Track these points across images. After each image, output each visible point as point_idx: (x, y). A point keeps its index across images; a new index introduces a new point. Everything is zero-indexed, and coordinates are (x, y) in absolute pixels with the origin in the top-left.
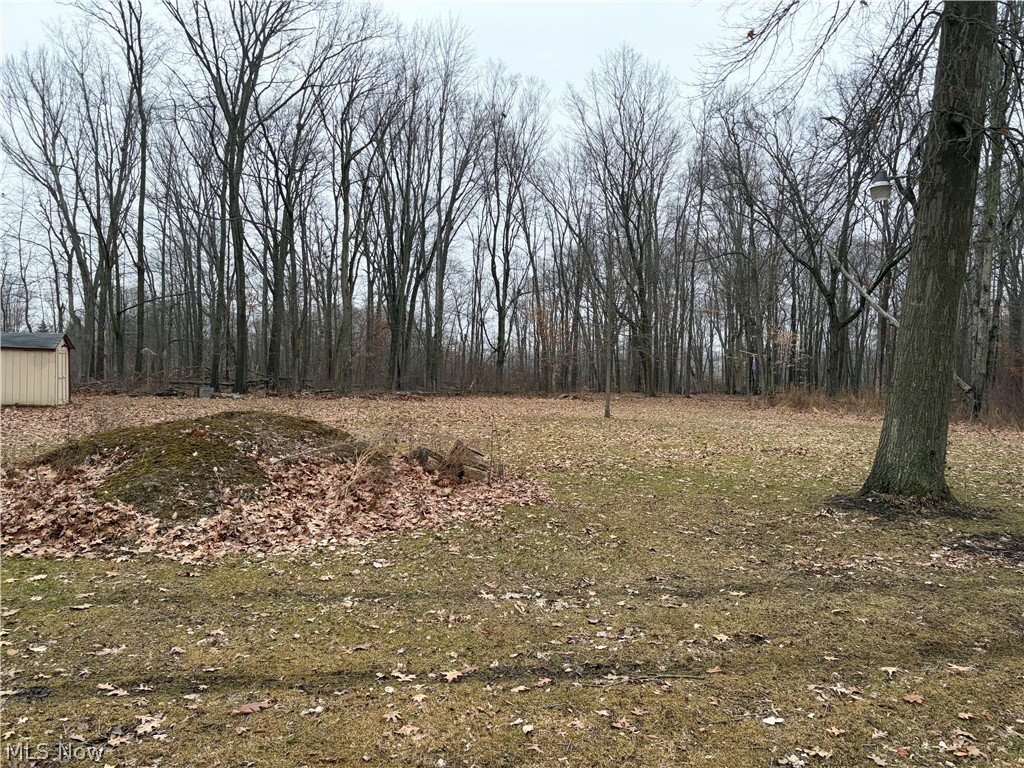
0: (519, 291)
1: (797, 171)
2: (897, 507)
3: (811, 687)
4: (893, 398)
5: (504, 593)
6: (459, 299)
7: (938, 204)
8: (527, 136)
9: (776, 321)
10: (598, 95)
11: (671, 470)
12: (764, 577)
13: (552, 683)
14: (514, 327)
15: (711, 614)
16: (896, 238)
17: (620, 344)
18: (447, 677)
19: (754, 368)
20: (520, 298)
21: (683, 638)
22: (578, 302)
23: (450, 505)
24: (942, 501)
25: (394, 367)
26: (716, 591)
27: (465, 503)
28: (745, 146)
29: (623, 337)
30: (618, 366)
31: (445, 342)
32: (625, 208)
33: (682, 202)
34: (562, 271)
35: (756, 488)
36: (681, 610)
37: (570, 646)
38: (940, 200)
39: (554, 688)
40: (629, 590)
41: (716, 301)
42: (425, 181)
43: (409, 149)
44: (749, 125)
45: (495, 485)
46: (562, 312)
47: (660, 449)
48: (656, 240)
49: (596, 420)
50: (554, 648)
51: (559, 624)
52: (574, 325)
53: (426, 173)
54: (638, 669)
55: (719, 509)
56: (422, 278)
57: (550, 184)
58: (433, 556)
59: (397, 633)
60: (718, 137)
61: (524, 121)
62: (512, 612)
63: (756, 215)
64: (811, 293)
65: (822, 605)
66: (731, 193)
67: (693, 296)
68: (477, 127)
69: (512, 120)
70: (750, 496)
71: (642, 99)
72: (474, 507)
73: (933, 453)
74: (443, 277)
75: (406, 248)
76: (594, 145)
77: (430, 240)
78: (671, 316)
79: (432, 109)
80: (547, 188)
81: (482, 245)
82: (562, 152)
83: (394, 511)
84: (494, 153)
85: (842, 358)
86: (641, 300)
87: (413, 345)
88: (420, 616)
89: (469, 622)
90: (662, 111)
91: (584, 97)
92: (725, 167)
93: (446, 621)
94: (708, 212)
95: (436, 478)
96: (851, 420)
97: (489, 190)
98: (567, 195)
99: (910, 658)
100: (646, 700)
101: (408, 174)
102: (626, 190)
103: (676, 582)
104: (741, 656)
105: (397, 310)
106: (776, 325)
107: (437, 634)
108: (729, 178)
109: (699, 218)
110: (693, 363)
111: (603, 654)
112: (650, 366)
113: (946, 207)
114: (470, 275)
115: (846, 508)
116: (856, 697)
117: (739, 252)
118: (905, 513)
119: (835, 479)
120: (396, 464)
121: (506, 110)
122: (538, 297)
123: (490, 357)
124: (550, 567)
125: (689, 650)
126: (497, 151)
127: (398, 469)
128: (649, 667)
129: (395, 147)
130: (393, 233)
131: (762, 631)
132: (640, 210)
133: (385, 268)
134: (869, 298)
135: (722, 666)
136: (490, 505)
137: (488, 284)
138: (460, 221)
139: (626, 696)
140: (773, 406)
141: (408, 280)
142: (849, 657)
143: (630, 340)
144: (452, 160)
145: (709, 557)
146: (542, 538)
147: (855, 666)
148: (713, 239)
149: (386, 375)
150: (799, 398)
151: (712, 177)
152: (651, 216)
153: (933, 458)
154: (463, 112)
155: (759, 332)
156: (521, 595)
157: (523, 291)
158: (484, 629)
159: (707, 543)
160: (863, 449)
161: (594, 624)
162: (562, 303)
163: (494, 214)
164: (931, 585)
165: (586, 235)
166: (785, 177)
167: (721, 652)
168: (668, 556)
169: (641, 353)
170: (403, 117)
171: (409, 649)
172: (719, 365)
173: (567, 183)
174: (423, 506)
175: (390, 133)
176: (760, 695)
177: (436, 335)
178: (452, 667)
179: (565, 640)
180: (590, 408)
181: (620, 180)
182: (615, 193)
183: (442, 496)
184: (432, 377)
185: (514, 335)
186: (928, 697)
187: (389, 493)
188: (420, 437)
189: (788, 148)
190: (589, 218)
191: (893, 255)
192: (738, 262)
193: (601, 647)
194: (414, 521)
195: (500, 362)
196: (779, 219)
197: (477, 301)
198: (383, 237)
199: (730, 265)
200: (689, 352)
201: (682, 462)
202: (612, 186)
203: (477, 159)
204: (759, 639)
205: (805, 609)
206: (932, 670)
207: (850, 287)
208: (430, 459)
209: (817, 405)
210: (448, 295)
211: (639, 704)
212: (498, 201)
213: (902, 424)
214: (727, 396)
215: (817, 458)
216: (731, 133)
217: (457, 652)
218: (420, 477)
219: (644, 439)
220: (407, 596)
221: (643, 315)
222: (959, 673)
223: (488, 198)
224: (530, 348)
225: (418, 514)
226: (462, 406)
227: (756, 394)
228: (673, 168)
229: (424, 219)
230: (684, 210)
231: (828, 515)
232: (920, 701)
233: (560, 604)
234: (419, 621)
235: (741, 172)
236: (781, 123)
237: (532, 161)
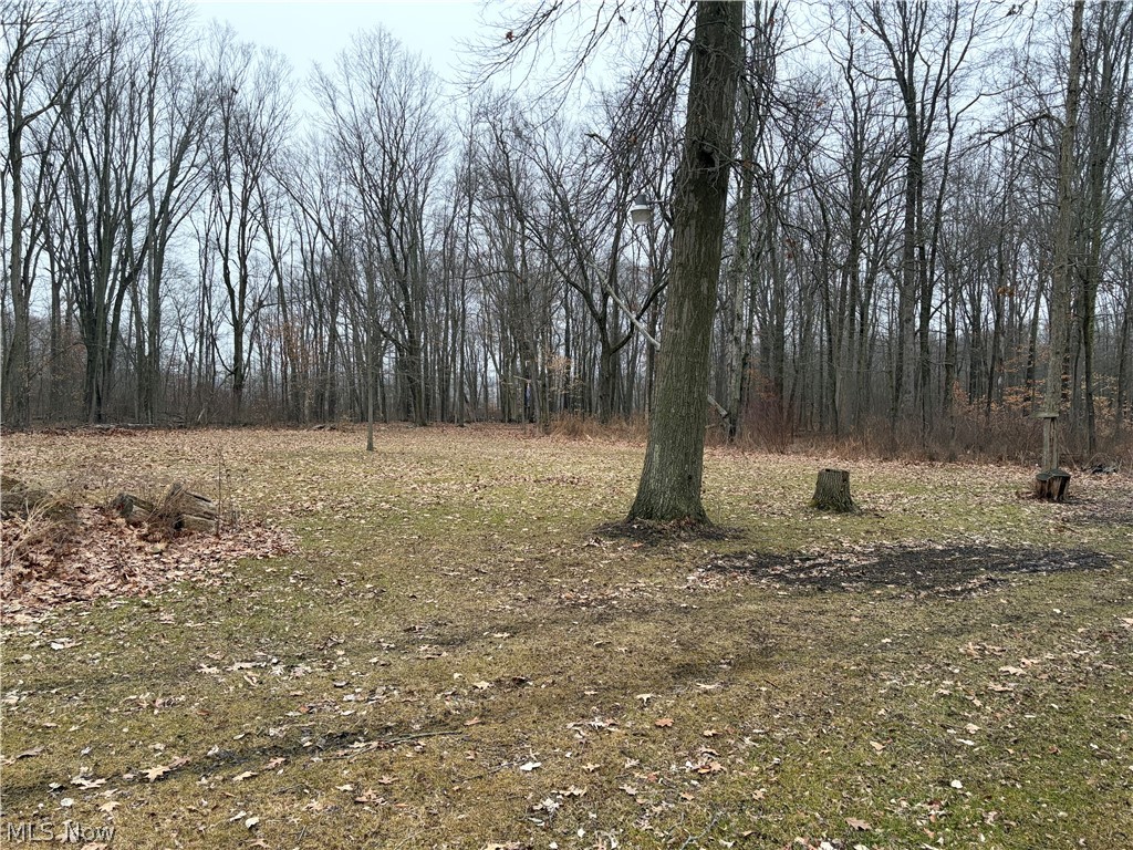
0: (261, 302)
1: (567, 187)
2: (660, 532)
3: (570, 725)
4: (654, 425)
5: (232, 664)
6: (183, 310)
7: (691, 231)
8: (265, 119)
9: (551, 346)
10: (351, 81)
11: (440, 507)
12: (529, 615)
13: (286, 763)
14: (255, 345)
15: (473, 661)
16: (662, 264)
17: (386, 367)
18: (148, 776)
19: (528, 395)
20: (262, 310)
21: (441, 691)
22: (334, 319)
23: (164, 563)
24: (699, 525)
25: (91, 393)
26: (479, 634)
27: (184, 560)
28: (514, 157)
29: (388, 361)
30: (383, 393)
31: (164, 363)
32: (386, 214)
33: (450, 211)
34: (313, 281)
35: (527, 520)
36: (440, 660)
37: (312, 716)
38: (693, 228)
39: (288, 768)
40: (384, 645)
41: (489, 323)
42: (131, 161)
43: (108, 119)
44: (519, 134)
45: (225, 536)
46: (315, 330)
47: (429, 485)
48: (423, 251)
49: (356, 454)
50: (291, 721)
51: (299, 693)
52: (331, 345)
53: (132, 151)
54: (388, 732)
55: (489, 546)
56: (129, 281)
57: (296, 179)
58: (137, 628)
59: (82, 729)
60: (486, 143)
61: (261, 100)
62: (241, 685)
63: (527, 231)
64: (584, 318)
65: (585, 639)
66: (502, 206)
67: (464, 317)
68: (200, 101)
69: (246, 97)
70: (521, 529)
71: (402, 92)
72: (197, 563)
73: (690, 478)
74: (159, 283)
75: (105, 245)
76: (348, 139)
77: (139, 236)
78: (441, 338)
79: (138, 73)
80: (293, 183)
81: (211, 245)
82: (309, 143)
83: (83, 576)
84: (223, 135)
85: (614, 384)
86: (408, 320)
87: (118, 366)
88: (115, 704)
89: (182, 703)
90: (425, 108)
91: (335, 82)
92: (495, 178)
93: (151, 707)
94: (478, 225)
95: (145, 531)
96: (622, 446)
97: (218, 179)
98: (317, 194)
99: (664, 682)
100: (396, 765)
101: (107, 152)
102: (386, 193)
103: (437, 630)
104: (501, 703)
105: (95, 321)
106: (552, 350)
107: (137, 724)
108: (499, 189)
109: (468, 231)
110: (466, 389)
111: (350, 720)
112: (420, 391)
113: (699, 236)
114: (196, 282)
115: (613, 536)
116: (612, 729)
117: (510, 270)
118: (665, 538)
119: (605, 508)
120: (87, 516)
121: (237, 85)
122: (284, 311)
123: (225, 381)
124: (291, 628)
125: (447, 703)
126: (227, 133)
127: (90, 523)
128: (402, 728)
129: (88, 115)
130: (86, 223)
131: (524, 673)
132: (403, 216)
133: (76, 267)
134: (637, 323)
135: (481, 716)
136: (218, 560)
137: (220, 293)
138: (180, 214)
139: (373, 765)
140: (548, 434)
141: (110, 283)
142: (607, 690)
143: (397, 362)
144: (167, 139)
145: (474, 598)
146: (283, 595)
147: (612, 698)
148: (483, 254)
149: (80, 403)
150: (574, 426)
151: (481, 187)
152: (415, 224)
153: (690, 482)
154: (179, 79)
155: (533, 357)
156: (254, 664)
157: (265, 303)
158: (202, 711)
159: (473, 584)
160: (632, 476)
161: (341, 687)
162: (315, 317)
163: (226, 209)
164: (686, 608)
165: (342, 241)
166: (556, 193)
167: (481, 701)
168: (431, 602)
169: (409, 378)
170: (99, 78)
171: (98, 748)
172: (494, 391)
173: (317, 179)
174: (126, 568)
175: (79, 96)
176: (519, 742)
177: (150, 353)
178: (156, 763)
179: (305, 710)
180: (351, 439)
181: (379, 182)
182: (374, 196)
183: (152, 554)
184: (147, 405)
185: (255, 355)
186: (678, 719)
187: (76, 554)
188: (123, 481)
189: (558, 162)
190: (345, 222)
191: (660, 281)
192: (511, 281)
193: (347, 713)
194: (112, 587)
195: (238, 387)
196: (551, 238)
197: (207, 313)
198: (72, 227)
199: (504, 285)
200: (462, 376)
201: (451, 497)
202: (370, 187)
203: (201, 140)
204: (521, 682)
205: (568, 644)
206: (683, 692)
207: (621, 312)
208: (135, 508)
209: (591, 432)
210: (166, 304)
211: (388, 771)
212: (231, 193)
213: (662, 450)
214: (502, 424)
215: (588, 486)
216: (500, 140)
217: (163, 742)
218: (121, 532)
219: (411, 474)
220: (98, 681)
221: (411, 336)
222: (706, 692)
223: (216, 190)
224: (276, 370)
225: (118, 577)
226: (186, 441)
227: (531, 421)
228: (439, 173)
229: (130, 208)
230: (453, 221)
231: (596, 544)
232: (670, 725)
233: (301, 669)
234: (113, 710)
235: (511, 184)
236: (551, 136)
237: (273, 149)
